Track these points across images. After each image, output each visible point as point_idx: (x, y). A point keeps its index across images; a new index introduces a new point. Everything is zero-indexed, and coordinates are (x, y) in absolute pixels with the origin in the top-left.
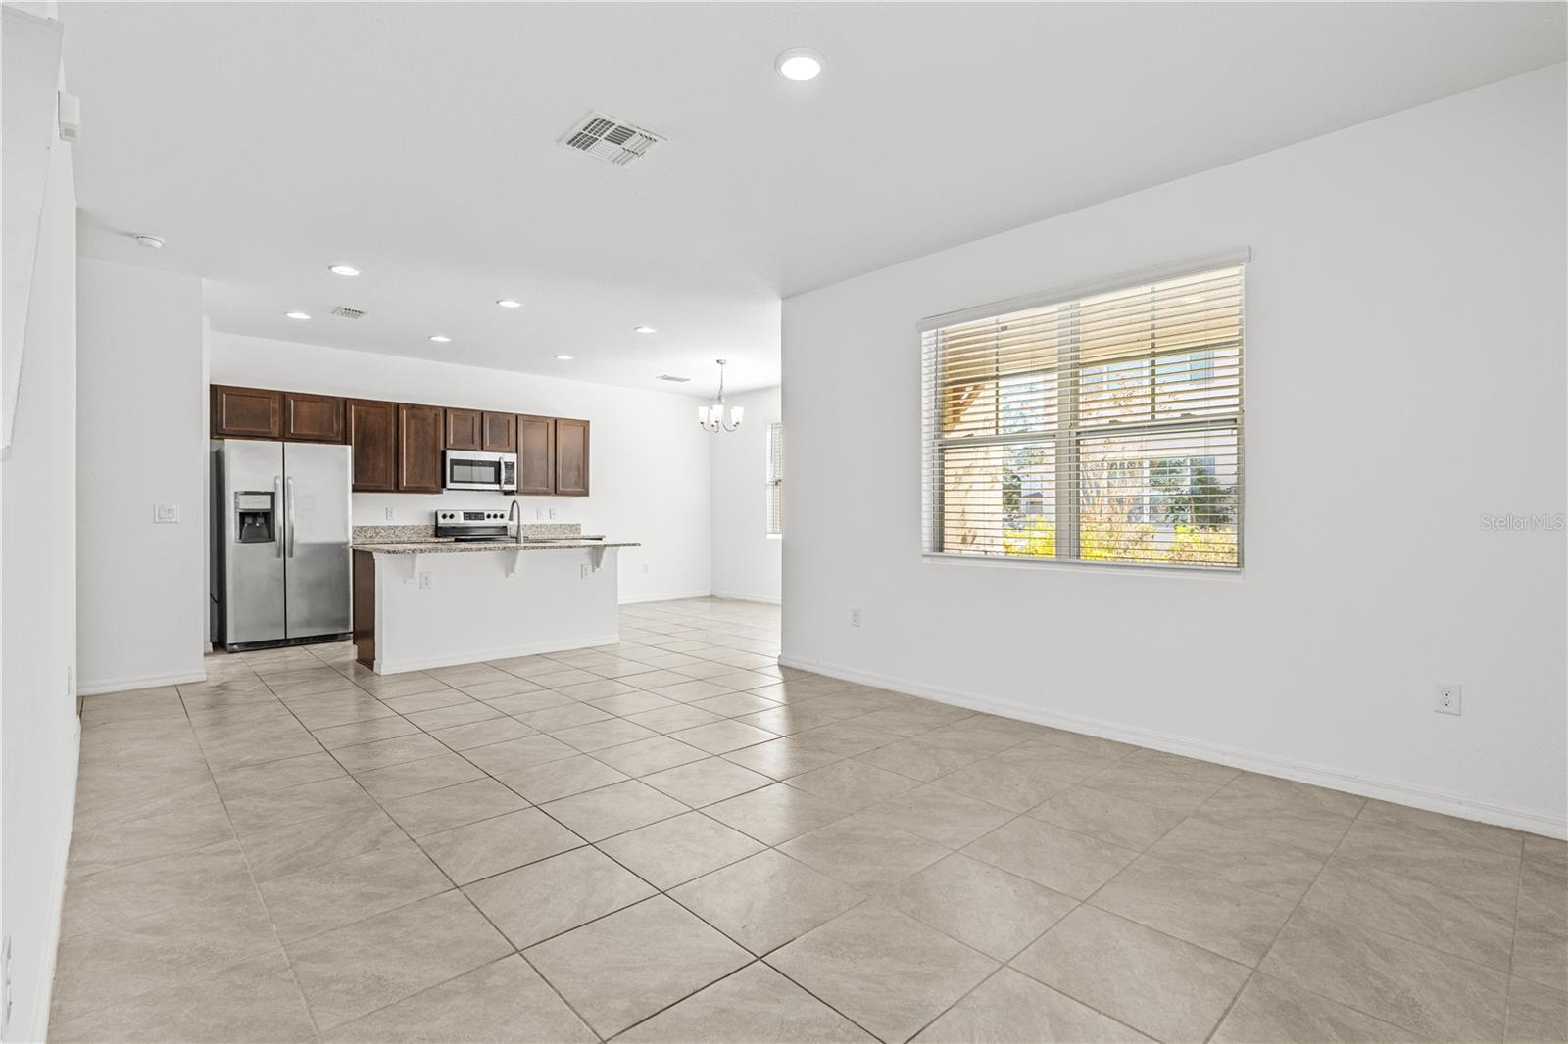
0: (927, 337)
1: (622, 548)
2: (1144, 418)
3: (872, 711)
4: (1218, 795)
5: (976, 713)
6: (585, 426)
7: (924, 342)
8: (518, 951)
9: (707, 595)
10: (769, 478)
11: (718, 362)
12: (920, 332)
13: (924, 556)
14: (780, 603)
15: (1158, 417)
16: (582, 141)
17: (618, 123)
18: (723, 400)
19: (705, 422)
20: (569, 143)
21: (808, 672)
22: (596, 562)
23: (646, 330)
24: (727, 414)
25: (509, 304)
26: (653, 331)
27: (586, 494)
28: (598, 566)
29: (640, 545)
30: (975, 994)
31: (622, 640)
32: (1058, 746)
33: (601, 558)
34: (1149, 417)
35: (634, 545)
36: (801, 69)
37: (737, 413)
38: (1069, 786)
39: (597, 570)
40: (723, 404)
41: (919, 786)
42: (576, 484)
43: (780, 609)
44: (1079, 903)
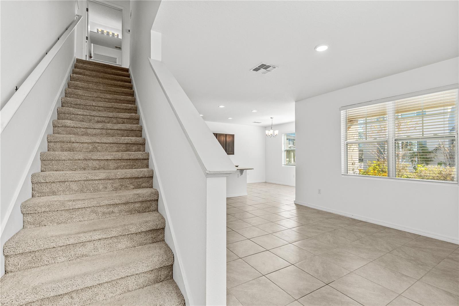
0: (343, 113)
1: (248, 170)
2: (420, 136)
3: (328, 219)
4: (454, 252)
5: (361, 221)
6: (233, 136)
7: (342, 113)
8: (264, 275)
9: (264, 182)
10: (283, 149)
11: (271, 118)
12: (340, 110)
13: (342, 175)
14: (295, 186)
15: (424, 135)
16: (256, 70)
17: (267, 65)
18: (272, 129)
19: (267, 134)
20: (253, 70)
21: (304, 206)
22: (242, 173)
23: (254, 111)
24: (274, 133)
25: (222, 107)
26: (256, 111)
27: (233, 154)
28: (242, 174)
29: (253, 169)
30: (394, 301)
31: (248, 194)
32: (392, 233)
33: (243, 172)
34: (422, 136)
35: (252, 169)
36: (322, 49)
37: (276, 132)
38: (400, 246)
39: (242, 175)
40: (273, 129)
41: (352, 242)
42: (231, 151)
43: (295, 188)
44: (417, 280)
